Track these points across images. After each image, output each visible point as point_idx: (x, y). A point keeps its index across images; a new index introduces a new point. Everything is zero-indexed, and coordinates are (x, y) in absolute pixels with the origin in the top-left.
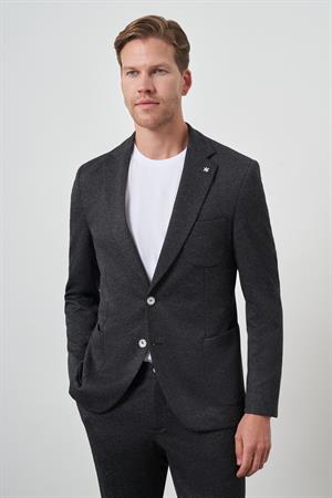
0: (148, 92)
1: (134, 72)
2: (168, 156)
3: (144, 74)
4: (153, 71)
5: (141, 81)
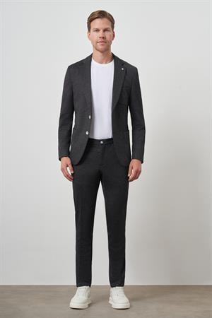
0: (103, 38)
1: (97, 30)
2: (106, 63)
3: (101, 31)
4: (105, 30)
5: (100, 34)
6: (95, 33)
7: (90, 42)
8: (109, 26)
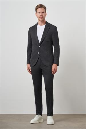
0: (42, 16)
1: (39, 13)
2: (43, 25)
3: (41, 13)
4: (43, 13)
5: (41, 14)
6: (39, 14)
7: (37, 17)
8: (44, 11)
